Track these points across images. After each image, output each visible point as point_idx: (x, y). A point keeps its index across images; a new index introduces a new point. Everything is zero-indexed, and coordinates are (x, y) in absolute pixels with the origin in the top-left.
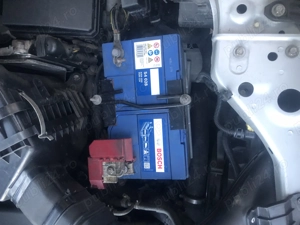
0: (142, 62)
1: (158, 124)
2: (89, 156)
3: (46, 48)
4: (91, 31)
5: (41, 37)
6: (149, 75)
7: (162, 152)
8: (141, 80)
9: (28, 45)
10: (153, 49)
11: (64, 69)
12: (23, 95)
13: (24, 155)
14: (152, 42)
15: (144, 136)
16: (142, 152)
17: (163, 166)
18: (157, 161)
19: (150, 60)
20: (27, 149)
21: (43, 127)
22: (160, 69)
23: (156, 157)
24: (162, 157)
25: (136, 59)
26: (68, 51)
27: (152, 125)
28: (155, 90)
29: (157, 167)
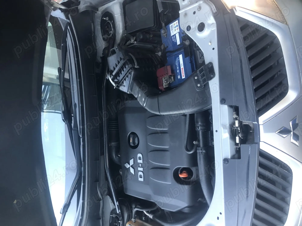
0: (173, 32)
1: (181, 56)
2: (158, 77)
3: (139, 38)
4: (154, 26)
5: (138, 34)
6: (176, 37)
7: (183, 69)
8: (173, 40)
9: (135, 38)
10: (176, 25)
11: (151, 46)
12: (130, 54)
13: (132, 74)
14: (175, 23)
15: (177, 64)
16: (177, 71)
17: (184, 76)
18: (182, 74)
19: (175, 30)
20: (132, 71)
21: (136, 63)
22: (179, 32)
23: (182, 72)
24: (184, 71)
25: (171, 31)
26: (148, 37)
27: (179, 58)
28: (178, 43)
29: (182, 76)
